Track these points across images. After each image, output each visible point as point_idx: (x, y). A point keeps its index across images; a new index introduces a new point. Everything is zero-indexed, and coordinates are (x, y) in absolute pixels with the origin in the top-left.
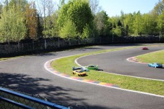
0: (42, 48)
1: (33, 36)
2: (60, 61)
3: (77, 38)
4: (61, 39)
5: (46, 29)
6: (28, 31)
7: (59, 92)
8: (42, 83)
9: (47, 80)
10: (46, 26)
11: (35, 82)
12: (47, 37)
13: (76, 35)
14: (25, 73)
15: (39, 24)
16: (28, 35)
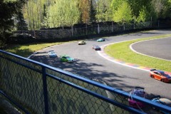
0: (95, 33)
1: (86, 20)
2: (113, 46)
3: (132, 22)
4: (115, 23)
5: (99, 13)
6: (81, 16)
7: (113, 78)
8: (95, 68)
9: (101, 66)
10: (99, 9)
11: (89, 68)
12: (100, 21)
13: (131, 19)
14: (79, 58)
15: (92, 7)
16: (81, 19)
